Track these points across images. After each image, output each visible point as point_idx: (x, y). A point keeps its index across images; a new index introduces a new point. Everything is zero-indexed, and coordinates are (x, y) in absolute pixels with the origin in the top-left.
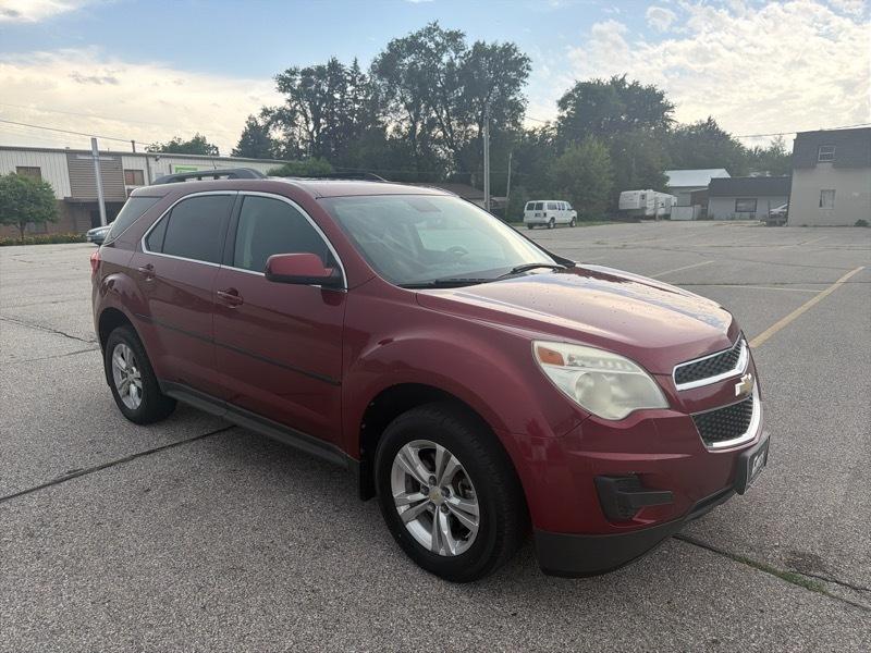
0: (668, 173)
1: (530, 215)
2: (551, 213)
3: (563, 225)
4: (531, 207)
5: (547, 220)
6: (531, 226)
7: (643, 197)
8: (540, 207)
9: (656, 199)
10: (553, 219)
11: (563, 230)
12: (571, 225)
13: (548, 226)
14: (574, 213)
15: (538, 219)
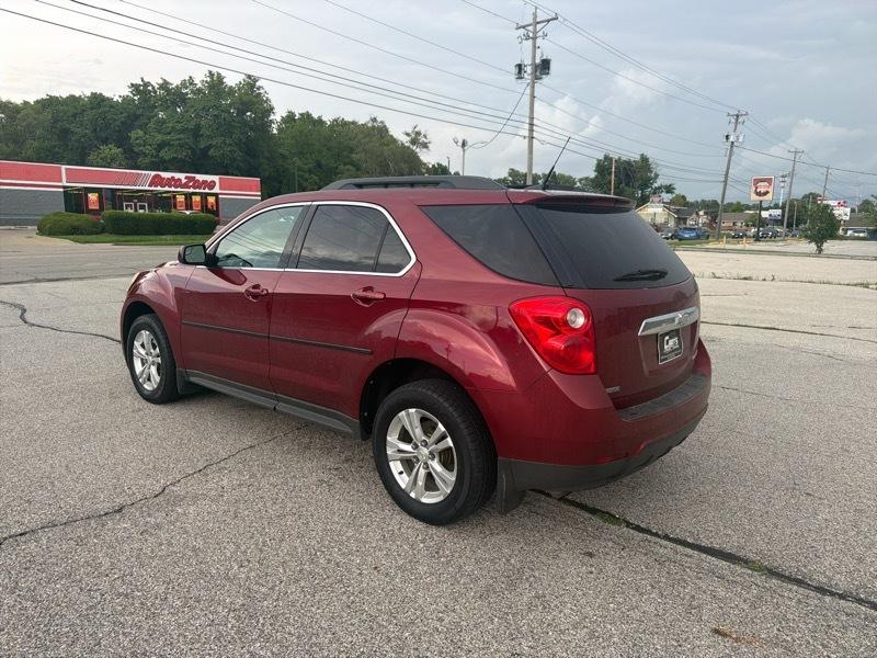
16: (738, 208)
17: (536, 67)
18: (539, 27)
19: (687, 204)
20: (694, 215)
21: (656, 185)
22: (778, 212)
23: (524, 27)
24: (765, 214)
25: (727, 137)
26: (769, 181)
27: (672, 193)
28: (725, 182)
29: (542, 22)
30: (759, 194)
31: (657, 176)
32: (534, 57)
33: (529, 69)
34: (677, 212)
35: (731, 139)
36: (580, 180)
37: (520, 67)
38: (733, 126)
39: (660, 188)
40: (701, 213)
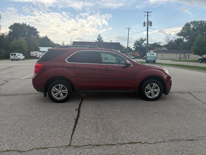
0: (40, 48)
1: (12, 57)
2: (18, 57)
3: (21, 60)
4: (12, 55)
5: (18, 58)
6: (12, 60)
7: (36, 53)
8: (15, 55)
9: (39, 54)
10: (19, 58)
11: (21, 61)
12: (24, 60)
13: (18, 60)
14: (24, 57)
15: (15, 58)
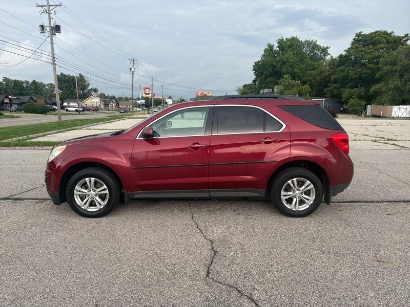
16: (127, 99)
17: (52, 29)
18: (51, 8)
19: (106, 97)
20: (112, 103)
21: (88, 88)
22: (144, 101)
23: (42, 6)
24: (139, 102)
25: (130, 69)
26: (149, 88)
27: (97, 92)
28: (132, 88)
29: (53, 6)
30: (146, 94)
31: (89, 84)
32: (50, 23)
33: (48, 29)
34: (104, 101)
35: (133, 70)
36: (48, 85)
37: (42, 27)
38: (132, 64)
39: (91, 90)
40: (114, 101)
